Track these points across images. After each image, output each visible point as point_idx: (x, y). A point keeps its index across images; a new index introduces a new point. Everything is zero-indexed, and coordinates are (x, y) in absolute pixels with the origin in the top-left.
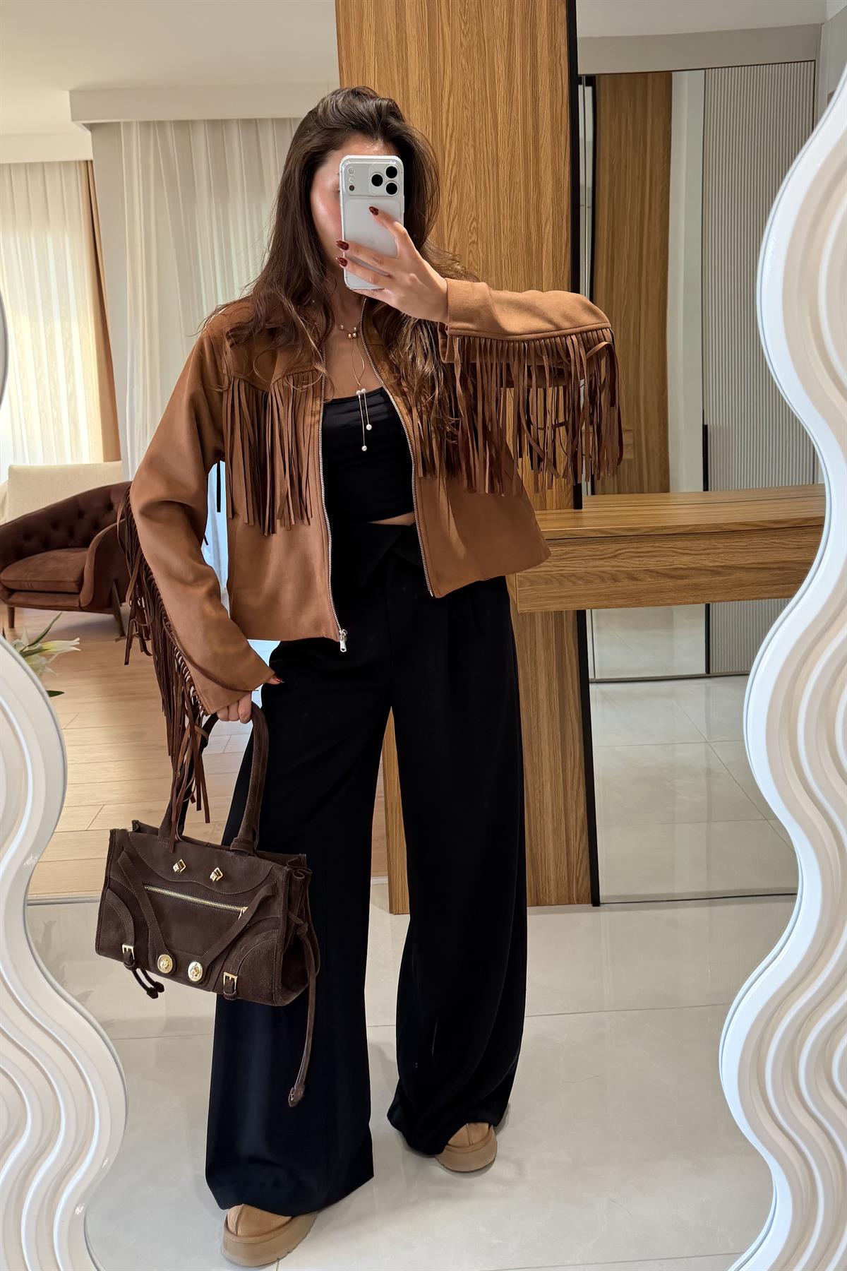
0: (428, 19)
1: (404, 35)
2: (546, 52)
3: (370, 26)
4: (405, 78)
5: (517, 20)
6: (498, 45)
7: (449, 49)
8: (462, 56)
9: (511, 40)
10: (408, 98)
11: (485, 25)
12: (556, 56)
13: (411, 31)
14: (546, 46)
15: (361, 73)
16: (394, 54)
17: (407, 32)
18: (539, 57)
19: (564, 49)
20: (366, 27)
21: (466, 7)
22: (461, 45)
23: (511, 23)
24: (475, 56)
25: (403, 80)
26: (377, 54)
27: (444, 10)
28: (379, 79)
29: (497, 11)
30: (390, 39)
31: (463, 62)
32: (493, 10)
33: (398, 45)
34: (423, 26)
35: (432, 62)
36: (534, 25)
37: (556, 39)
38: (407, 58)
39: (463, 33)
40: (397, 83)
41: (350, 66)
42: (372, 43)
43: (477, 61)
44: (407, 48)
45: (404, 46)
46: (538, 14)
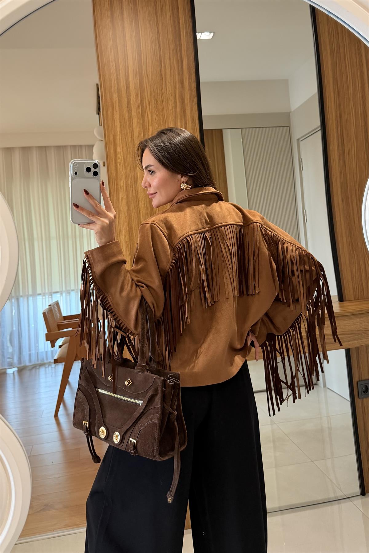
0: (141, 110)
1: (131, 115)
2: (190, 122)
3: (117, 111)
4: (132, 132)
5: (178, 110)
6: (171, 120)
7: (150, 121)
8: (156, 124)
9: (176, 117)
10: (134, 140)
11: (165, 112)
12: (194, 123)
13: (134, 114)
14: (190, 120)
15: (113, 129)
16: (127, 122)
17: (133, 114)
18: (187, 125)
19: (197, 121)
20: (115, 112)
21: (157, 105)
22: (156, 119)
23: (176, 112)
24: (162, 123)
25: (131, 132)
26: (120, 122)
27: (148, 106)
28: (121, 133)
29: (170, 107)
30: (125, 116)
31: (157, 126)
32: (168, 106)
33: (129, 119)
34: (139, 112)
35: (144, 126)
36: (185, 112)
37: (194, 118)
38: (132, 123)
39: (156, 115)
40: (129, 134)
41: (108, 127)
42: (118, 118)
43: (162, 125)
44: (132, 120)
45: (131, 119)
46: (186, 108)
